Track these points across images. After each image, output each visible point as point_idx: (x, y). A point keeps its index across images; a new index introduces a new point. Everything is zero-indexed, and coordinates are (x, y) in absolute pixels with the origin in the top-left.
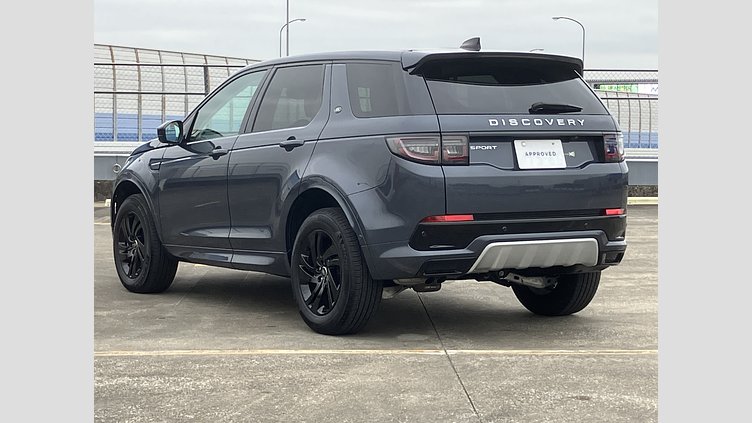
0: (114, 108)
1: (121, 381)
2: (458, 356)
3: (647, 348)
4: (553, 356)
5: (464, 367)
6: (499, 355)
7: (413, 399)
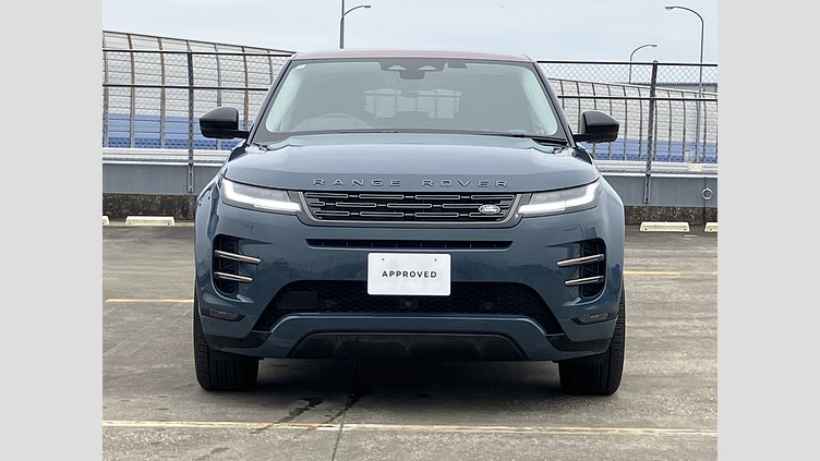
2: (354, 432)
3: (619, 426)
4: (481, 435)
5: (350, 450)
6: (411, 433)
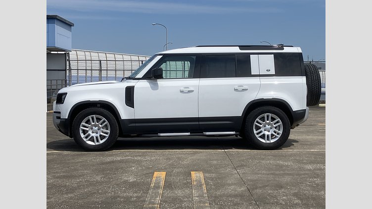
0: (107, 74)
1: (128, 158)
2: (228, 152)
5: (230, 154)
7: (215, 162)
